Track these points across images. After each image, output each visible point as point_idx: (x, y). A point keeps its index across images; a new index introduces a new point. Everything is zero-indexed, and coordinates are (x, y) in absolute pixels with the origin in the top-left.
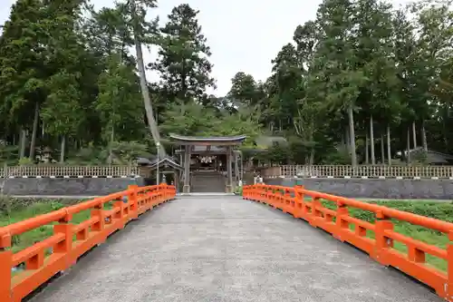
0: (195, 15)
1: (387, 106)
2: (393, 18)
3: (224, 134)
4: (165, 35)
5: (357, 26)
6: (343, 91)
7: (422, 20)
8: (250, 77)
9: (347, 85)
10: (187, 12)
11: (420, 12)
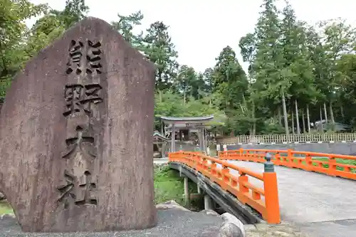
0: (166, 29)
1: (307, 92)
2: (307, 31)
3: (194, 115)
4: (146, 44)
5: (283, 37)
6: (280, 84)
7: (326, 33)
8: (192, 69)
9: (282, 79)
10: (161, 27)
11: (324, 27)
